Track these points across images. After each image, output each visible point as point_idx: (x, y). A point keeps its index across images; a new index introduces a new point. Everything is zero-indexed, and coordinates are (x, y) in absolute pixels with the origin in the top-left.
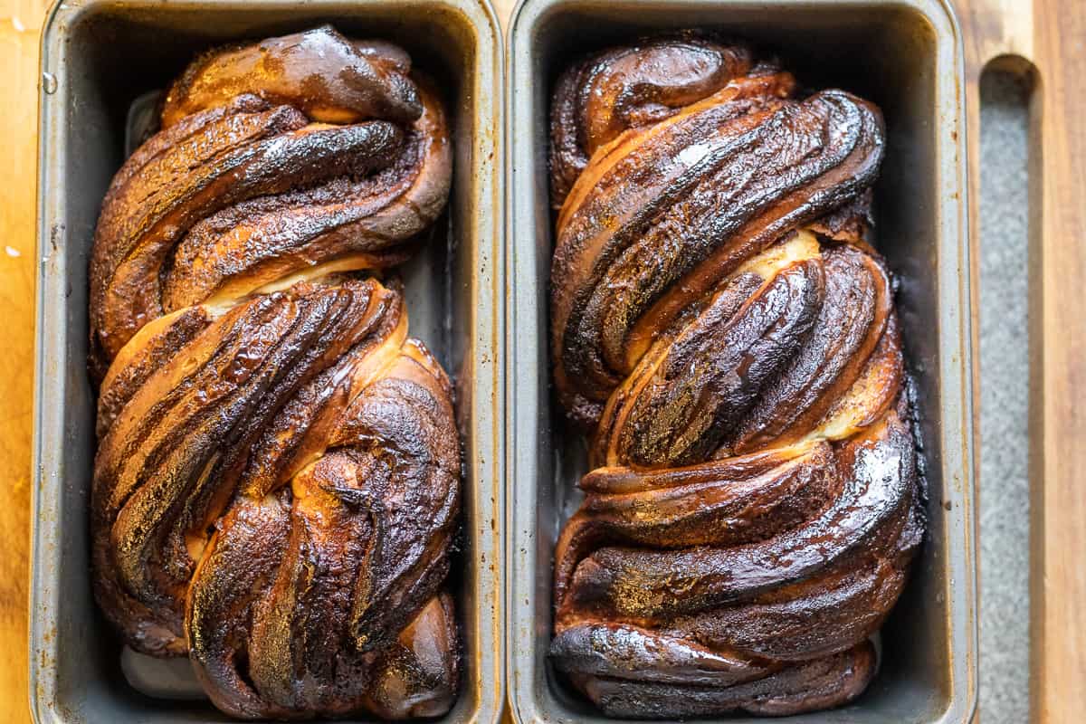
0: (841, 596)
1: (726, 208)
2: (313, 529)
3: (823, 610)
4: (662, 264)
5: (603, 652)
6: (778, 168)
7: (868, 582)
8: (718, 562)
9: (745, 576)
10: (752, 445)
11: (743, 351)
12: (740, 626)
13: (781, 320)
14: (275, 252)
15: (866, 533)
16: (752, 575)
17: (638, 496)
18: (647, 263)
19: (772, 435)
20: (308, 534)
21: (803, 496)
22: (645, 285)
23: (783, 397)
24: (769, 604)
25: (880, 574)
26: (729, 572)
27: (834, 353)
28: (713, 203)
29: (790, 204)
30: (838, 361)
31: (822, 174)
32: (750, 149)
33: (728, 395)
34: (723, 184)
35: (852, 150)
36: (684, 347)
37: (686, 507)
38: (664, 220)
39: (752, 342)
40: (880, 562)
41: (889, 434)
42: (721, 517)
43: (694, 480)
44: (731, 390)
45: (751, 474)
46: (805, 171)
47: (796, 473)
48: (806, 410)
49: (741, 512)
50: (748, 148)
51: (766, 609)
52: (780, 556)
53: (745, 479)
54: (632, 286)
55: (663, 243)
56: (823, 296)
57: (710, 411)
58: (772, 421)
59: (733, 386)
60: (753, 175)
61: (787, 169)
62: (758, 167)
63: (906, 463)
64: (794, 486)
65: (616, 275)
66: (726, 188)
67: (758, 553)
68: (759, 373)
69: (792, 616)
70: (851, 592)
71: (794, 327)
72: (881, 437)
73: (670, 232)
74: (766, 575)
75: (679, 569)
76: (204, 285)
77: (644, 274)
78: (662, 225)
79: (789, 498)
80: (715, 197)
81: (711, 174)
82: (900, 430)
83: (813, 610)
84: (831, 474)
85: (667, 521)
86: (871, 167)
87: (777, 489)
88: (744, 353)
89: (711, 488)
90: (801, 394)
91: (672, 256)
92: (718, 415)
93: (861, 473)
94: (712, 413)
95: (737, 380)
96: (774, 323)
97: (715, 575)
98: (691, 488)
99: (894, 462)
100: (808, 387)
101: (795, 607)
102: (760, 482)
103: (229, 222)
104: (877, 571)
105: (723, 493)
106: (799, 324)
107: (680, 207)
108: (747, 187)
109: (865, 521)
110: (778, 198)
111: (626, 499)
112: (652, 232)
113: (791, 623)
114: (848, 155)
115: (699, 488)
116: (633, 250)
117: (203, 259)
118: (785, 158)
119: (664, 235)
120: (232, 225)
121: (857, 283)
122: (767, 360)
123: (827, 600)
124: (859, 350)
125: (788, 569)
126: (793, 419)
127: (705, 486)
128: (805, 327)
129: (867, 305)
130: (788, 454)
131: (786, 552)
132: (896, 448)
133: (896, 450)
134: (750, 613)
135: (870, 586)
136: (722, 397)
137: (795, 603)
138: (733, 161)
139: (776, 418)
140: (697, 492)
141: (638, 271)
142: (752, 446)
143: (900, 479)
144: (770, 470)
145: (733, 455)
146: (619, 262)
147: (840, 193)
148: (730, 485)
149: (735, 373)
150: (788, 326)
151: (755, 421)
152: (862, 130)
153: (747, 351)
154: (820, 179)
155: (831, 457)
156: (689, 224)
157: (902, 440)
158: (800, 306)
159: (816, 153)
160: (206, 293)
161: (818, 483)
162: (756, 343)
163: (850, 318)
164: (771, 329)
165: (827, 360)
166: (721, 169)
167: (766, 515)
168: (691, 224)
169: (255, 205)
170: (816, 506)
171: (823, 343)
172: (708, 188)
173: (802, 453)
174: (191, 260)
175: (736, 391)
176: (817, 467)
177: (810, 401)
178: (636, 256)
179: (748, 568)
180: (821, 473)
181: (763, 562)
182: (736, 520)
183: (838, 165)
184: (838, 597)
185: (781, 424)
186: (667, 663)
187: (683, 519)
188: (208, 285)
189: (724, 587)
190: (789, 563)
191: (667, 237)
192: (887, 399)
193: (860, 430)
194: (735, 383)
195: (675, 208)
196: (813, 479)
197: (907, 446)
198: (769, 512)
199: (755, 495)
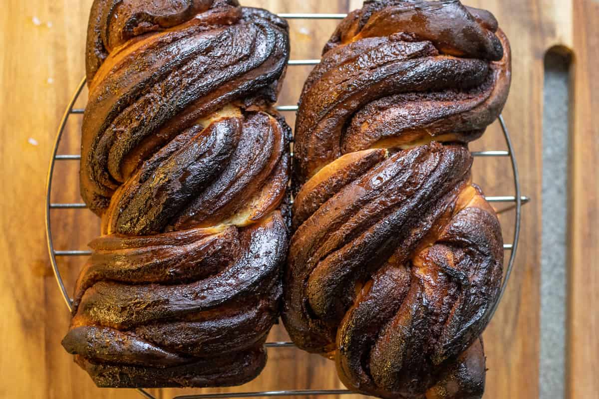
0: (236, 321)
1: (187, 88)
2: (426, 286)
3: (224, 329)
4: (146, 119)
5: (91, 342)
6: (221, 66)
7: (253, 313)
8: (162, 293)
9: (177, 303)
10: (185, 225)
11: (184, 168)
12: (172, 333)
13: (209, 152)
14: (413, 126)
15: (253, 283)
16: (181, 303)
17: (119, 252)
18: (136, 117)
19: (198, 220)
20: (423, 289)
21: (217, 257)
22: (134, 131)
23: (206, 198)
24: (191, 322)
25: (260, 309)
26: (168, 300)
27: (242, 175)
28: (179, 84)
29: (227, 88)
30: (244, 179)
31: (248, 71)
32: (205, 53)
33: (173, 194)
34: (186, 73)
35: (267, 58)
36: (152, 164)
37: (145, 260)
38: (149, 92)
39: (190, 163)
40: (261, 302)
41: (274, 225)
42: (166, 267)
43: (151, 244)
44: (175, 190)
45: (185, 242)
46: (237, 69)
47: (213, 243)
48: (221, 207)
49: (177, 265)
50: (203, 52)
51: (189, 325)
52: (199, 293)
53: (181, 245)
54: (127, 131)
55: (147, 107)
56: (239, 140)
57: (162, 203)
58: (198, 212)
59: (176, 188)
60: (205, 69)
61: (227, 66)
62: (209, 64)
63: (281, 244)
64: (211, 251)
65: (118, 123)
66: (189, 76)
67: (186, 290)
68: (193, 182)
69: (204, 330)
70: (242, 318)
71: (216, 156)
72: (268, 227)
73: (152, 100)
74: (188, 303)
75: (138, 296)
76: (369, 140)
77: (135, 124)
78: (148, 96)
79: (208, 258)
80: (181, 81)
81: (179, 67)
82: (280, 224)
83: (218, 328)
84: (235, 245)
85: (134, 267)
86: (278, 69)
87: (200, 252)
88: (184, 170)
89: (160, 249)
90: (218, 197)
91: (152, 114)
92: (166, 205)
93: (255, 248)
94: (163, 204)
95: (179, 185)
96: (205, 153)
97: (159, 301)
98: (149, 248)
99: (274, 242)
100: (222, 194)
101: (206, 325)
102: (190, 247)
103: (387, 104)
104: (259, 307)
105: (168, 252)
106: (220, 154)
107: (159, 85)
108: (200, 77)
109: (253, 276)
110: (219, 84)
111: (111, 253)
112: (142, 100)
113: (203, 334)
114: (265, 61)
115: (154, 249)
116: (129, 109)
117: (368, 124)
118: (226, 61)
119: (148, 102)
120: (389, 106)
121: (262, 134)
122: (198, 175)
123: (226, 322)
124: (260, 174)
125: (203, 301)
126: (212, 212)
127: (157, 247)
128: (224, 157)
129: (267, 148)
130: (209, 232)
131: (203, 291)
132: (276, 234)
133: (276, 235)
134: (179, 326)
135: (253, 316)
136: (169, 194)
137: (207, 322)
138: (194, 59)
139: (201, 210)
140: (152, 251)
141: (131, 122)
142: (187, 226)
143: (276, 253)
144: (197, 240)
145: (174, 230)
146: (121, 115)
147: (258, 84)
148: (172, 248)
149: (178, 181)
150: (214, 155)
151: (189, 211)
152: (275, 46)
153: (186, 168)
154: (246, 75)
155: (236, 235)
156: (164, 96)
157: (280, 230)
158: (221, 144)
159: (245, 58)
160: (369, 144)
161: (227, 251)
162: (192, 164)
163: (254, 154)
164: (202, 156)
165: (237, 179)
166: (186, 64)
167: (193, 268)
168: (165, 96)
169: (403, 96)
170: (225, 264)
171: (235, 168)
172: (177, 75)
173: (218, 232)
174: (361, 123)
175: (178, 192)
176: (227, 240)
177: (223, 202)
178: (130, 112)
179: (179, 298)
180: (230, 244)
181: (188, 295)
182: (174, 270)
183: (258, 66)
184: (233, 321)
185: (204, 214)
186: (129, 352)
187: (143, 266)
188: (371, 140)
189: (163, 308)
190: (204, 298)
191: (150, 103)
192: (273, 203)
193: (254, 222)
194: (178, 187)
195: (156, 86)
196: (224, 247)
197: (283, 233)
198: (195, 266)
199: (186, 255)
